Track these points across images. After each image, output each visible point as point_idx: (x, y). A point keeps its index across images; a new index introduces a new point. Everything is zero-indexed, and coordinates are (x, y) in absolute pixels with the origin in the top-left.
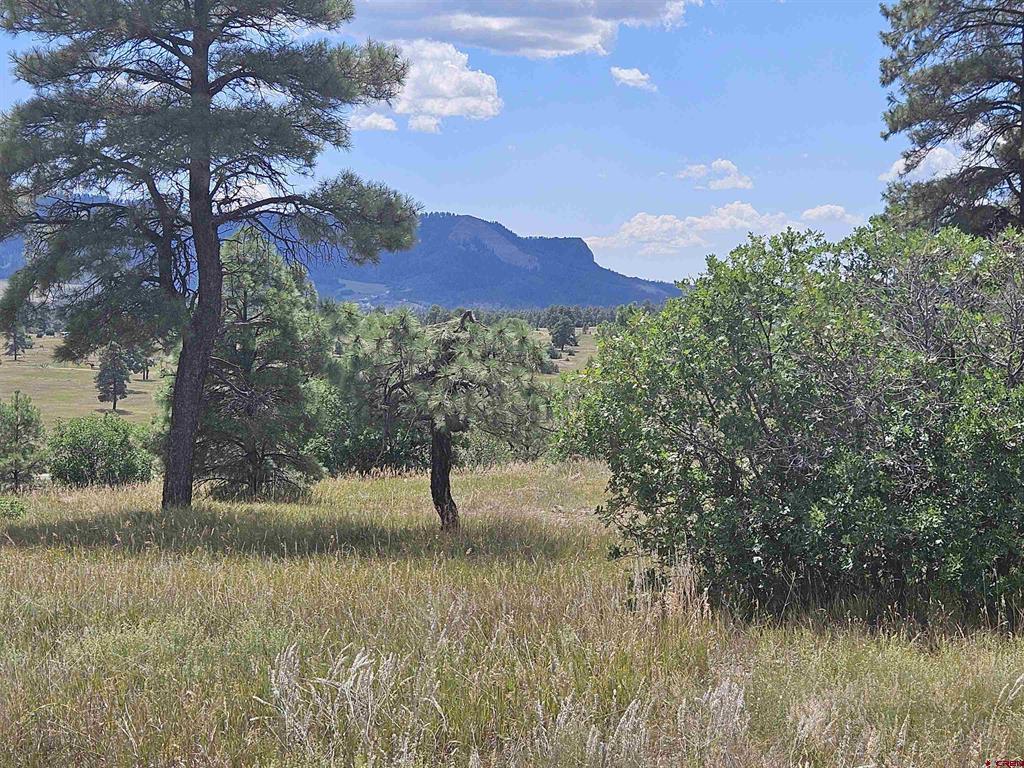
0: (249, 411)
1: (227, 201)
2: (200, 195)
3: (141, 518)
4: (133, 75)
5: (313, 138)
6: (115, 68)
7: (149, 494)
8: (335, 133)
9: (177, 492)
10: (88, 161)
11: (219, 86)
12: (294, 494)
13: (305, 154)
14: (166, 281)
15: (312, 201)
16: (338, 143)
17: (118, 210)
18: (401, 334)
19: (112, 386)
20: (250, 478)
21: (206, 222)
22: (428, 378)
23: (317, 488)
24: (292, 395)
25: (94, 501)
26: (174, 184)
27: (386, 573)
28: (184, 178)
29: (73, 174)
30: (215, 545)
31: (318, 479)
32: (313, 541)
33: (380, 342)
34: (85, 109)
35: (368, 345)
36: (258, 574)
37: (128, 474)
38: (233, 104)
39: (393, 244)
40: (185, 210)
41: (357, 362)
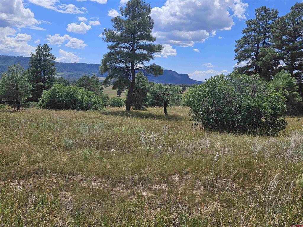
0: (138, 97)
1: (136, 67)
2: (133, 66)
3: (123, 112)
4: (124, 48)
5: (149, 58)
6: (121, 47)
7: (124, 108)
8: (152, 57)
9: (128, 108)
10: (117, 61)
11: (136, 49)
12: (144, 109)
13: (148, 60)
14: (127, 78)
15: (149, 67)
16: (153, 59)
17: (121, 68)
18: (160, 87)
19: (119, 93)
20: (138, 107)
21: (133, 70)
22: (164, 94)
23: (147, 109)
24: (144, 95)
25: (116, 109)
26: (129, 64)
27: (157, 121)
28: (131, 64)
29: (115, 63)
30: (133, 116)
31: (148, 107)
32: (146, 116)
33: (157, 88)
34: (117, 53)
35: (155, 88)
36: (139, 120)
37: (121, 106)
38: (138, 53)
39: (160, 74)
40: (130, 68)
41: (154, 90)
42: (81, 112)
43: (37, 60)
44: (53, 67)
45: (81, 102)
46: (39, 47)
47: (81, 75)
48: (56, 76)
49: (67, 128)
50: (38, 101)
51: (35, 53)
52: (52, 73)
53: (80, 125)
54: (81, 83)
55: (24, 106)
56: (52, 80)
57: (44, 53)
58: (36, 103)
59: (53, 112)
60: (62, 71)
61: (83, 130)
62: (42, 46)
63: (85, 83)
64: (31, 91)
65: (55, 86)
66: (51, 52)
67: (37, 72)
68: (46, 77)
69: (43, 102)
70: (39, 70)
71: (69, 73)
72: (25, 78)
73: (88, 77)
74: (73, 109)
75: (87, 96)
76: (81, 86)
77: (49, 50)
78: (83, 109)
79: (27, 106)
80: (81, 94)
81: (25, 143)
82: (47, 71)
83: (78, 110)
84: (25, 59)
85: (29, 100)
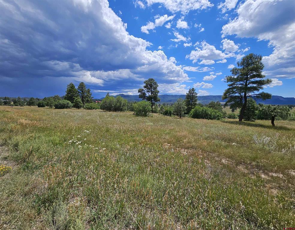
0: (249, 113)
1: (248, 95)
2: (245, 94)
3: (237, 122)
4: (239, 85)
5: (259, 89)
6: (237, 84)
7: (238, 120)
8: (262, 88)
9: (240, 120)
10: (234, 92)
11: (248, 85)
12: (253, 121)
13: (258, 90)
14: (241, 102)
15: (258, 94)
16: (262, 89)
17: (236, 96)
18: (269, 107)
19: (233, 111)
20: (248, 119)
21: (245, 97)
22: (272, 111)
23: (256, 121)
24: (253, 112)
25: (232, 120)
26: (243, 94)
27: (266, 129)
28: (244, 93)
29: (232, 93)
30: (245, 125)
31: (256, 120)
32: (256, 126)
33: (266, 107)
34: (235, 88)
35: (264, 108)
36: (250, 128)
37: (234, 118)
38: (250, 86)
39: (268, 98)
40: (243, 96)
41: (263, 109)
42: (210, 120)
43: (189, 96)
44: (196, 99)
45: (210, 115)
46: (190, 90)
47: (210, 101)
48: (197, 103)
49: (204, 128)
50: (189, 114)
51: (188, 93)
52: (196, 101)
53: (211, 127)
54: (210, 105)
55: (183, 116)
56: (195, 104)
57: (192, 92)
58: (188, 115)
59: (196, 119)
60: (200, 100)
61: (213, 130)
62: (191, 89)
63: (212, 106)
64: (186, 109)
65: (197, 107)
66: (195, 91)
67: (188, 101)
68: (193, 103)
69: (191, 115)
70: (190, 100)
71: (203, 101)
72: (184, 104)
73: (214, 102)
74: (206, 118)
75: (214, 112)
76: (210, 107)
78: (211, 119)
79: (184, 116)
80: (210, 111)
81: (185, 133)
82: (193, 100)
83: (208, 119)
84: (184, 95)
85: (185, 113)
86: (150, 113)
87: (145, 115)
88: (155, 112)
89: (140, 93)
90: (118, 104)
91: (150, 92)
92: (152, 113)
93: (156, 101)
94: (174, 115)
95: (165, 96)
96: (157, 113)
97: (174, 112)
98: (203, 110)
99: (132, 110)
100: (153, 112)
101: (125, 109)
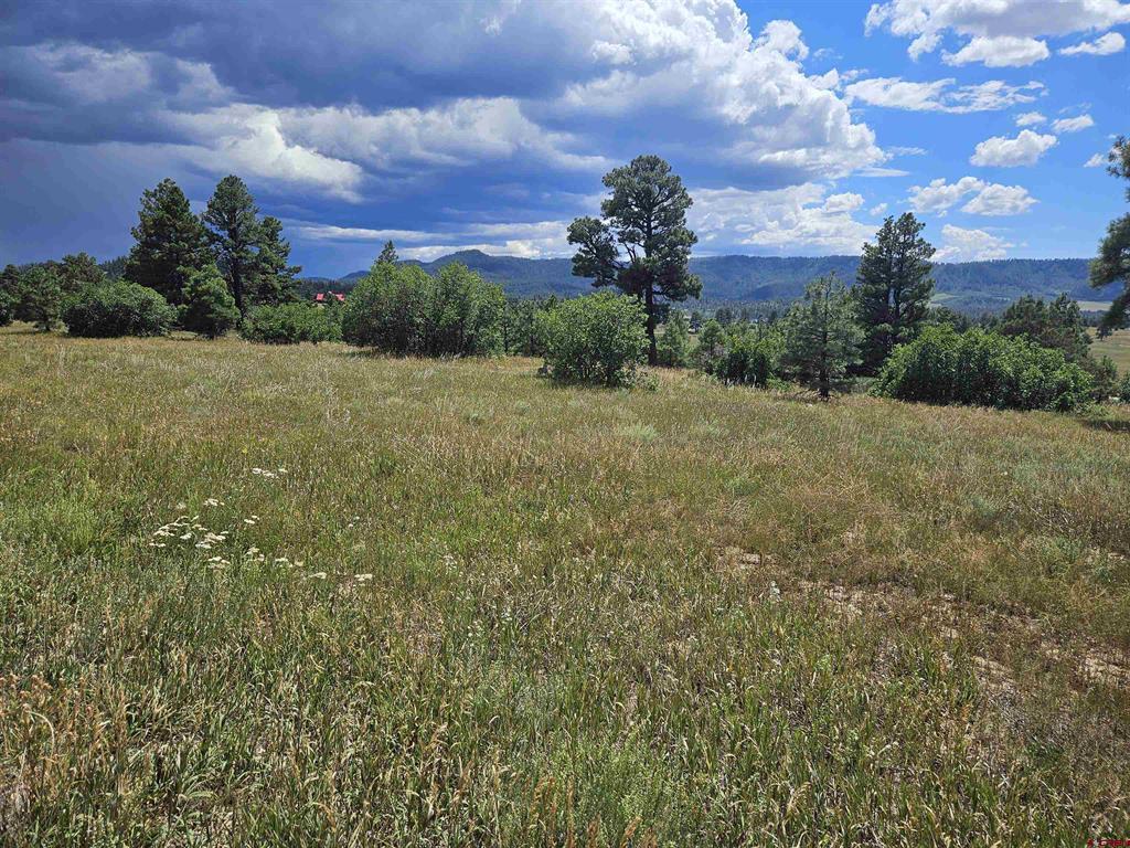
42: (1009, 413)
43: (880, 261)
44: (924, 280)
45: (1013, 384)
46: (888, 225)
47: (1012, 297)
48: (929, 305)
49: (972, 463)
50: (877, 375)
51: (875, 244)
52: (923, 292)
53: (1014, 458)
54: (1013, 323)
55: (839, 387)
56: (918, 315)
57: (901, 239)
58: (870, 380)
59: (922, 408)
60: (947, 289)
61: (1029, 470)
62: (896, 219)
63: (1026, 322)
64: (858, 346)
65: (931, 332)
66: (921, 234)
67: (876, 295)
68: (903, 306)
69: (890, 378)
70: (884, 287)
71: (969, 293)
72: (846, 311)
73: (1040, 303)
74: (987, 403)
75: (1036, 363)
76: (1010, 332)
77: (916, 230)
78: (1014, 402)
79: (846, 389)
80: (1009, 356)
81: (850, 487)
82: (906, 291)
83: (1002, 408)
84: (845, 261)
85: (853, 370)
86: (639, 370)
87: (611, 381)
88: (669, 361)
89: (579, 245)
90: (451, 313)
91: (642, 243)
92: (647, 369)
93: (674, 297)
94: (785, 377)
95: (733, 264)
96: (681, 365)
97: (784, 360)
98: (966, 353)
99: (532, 349)
100: (655, 359)
101: (492, 344)
